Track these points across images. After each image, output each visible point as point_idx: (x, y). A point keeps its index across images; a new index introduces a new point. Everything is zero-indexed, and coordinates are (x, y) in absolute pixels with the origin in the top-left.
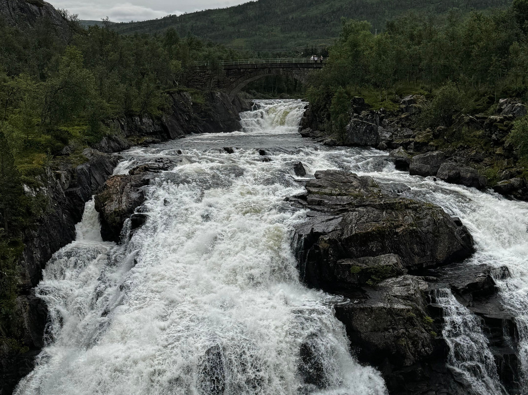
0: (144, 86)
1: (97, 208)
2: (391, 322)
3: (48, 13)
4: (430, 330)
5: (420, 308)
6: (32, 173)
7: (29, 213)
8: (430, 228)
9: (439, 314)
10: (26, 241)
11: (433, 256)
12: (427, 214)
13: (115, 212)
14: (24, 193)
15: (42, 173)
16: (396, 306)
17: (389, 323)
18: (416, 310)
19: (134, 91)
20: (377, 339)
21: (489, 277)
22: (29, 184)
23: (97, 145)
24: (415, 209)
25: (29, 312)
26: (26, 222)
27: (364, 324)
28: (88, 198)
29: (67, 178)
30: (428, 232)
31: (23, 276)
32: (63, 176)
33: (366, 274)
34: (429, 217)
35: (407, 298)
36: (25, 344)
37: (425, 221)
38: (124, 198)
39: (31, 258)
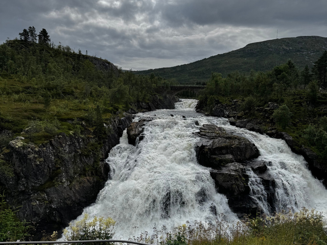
0: (144, 92)
1: (127, 133)
2: (230, 179)
3: (112, 66)
4: (244, 183)
5: (240, 174)
6: (107, 120)
7: (105, 133)
8: (244, 146)
9: (247, 177)
10: (104, 143)
11: (245, 156)
12: (243, 141)
13: (134, 134)
14: (104, 126)
15: (110, 120)
16: (232, 173)
17: (229, 179)
18: (239, 175)
19: (140, 94)
20: (224, 185)
21: (265, 165)
22: (106, 123)
23: (127, 111)
24: (239, 139)
25: (104, 168)
26: (104, 136)
27: (221, 179)
28: (124, 129)
29: (118, 122)
30: (243, 148)
31: (102, 155)
32: (116, 121)
33: (221, 161)
34: (244, 142)
35: (236, 171)
36: (102, 179)
37: (242, 144)
38: (137, 130)
39: (105, 149)
